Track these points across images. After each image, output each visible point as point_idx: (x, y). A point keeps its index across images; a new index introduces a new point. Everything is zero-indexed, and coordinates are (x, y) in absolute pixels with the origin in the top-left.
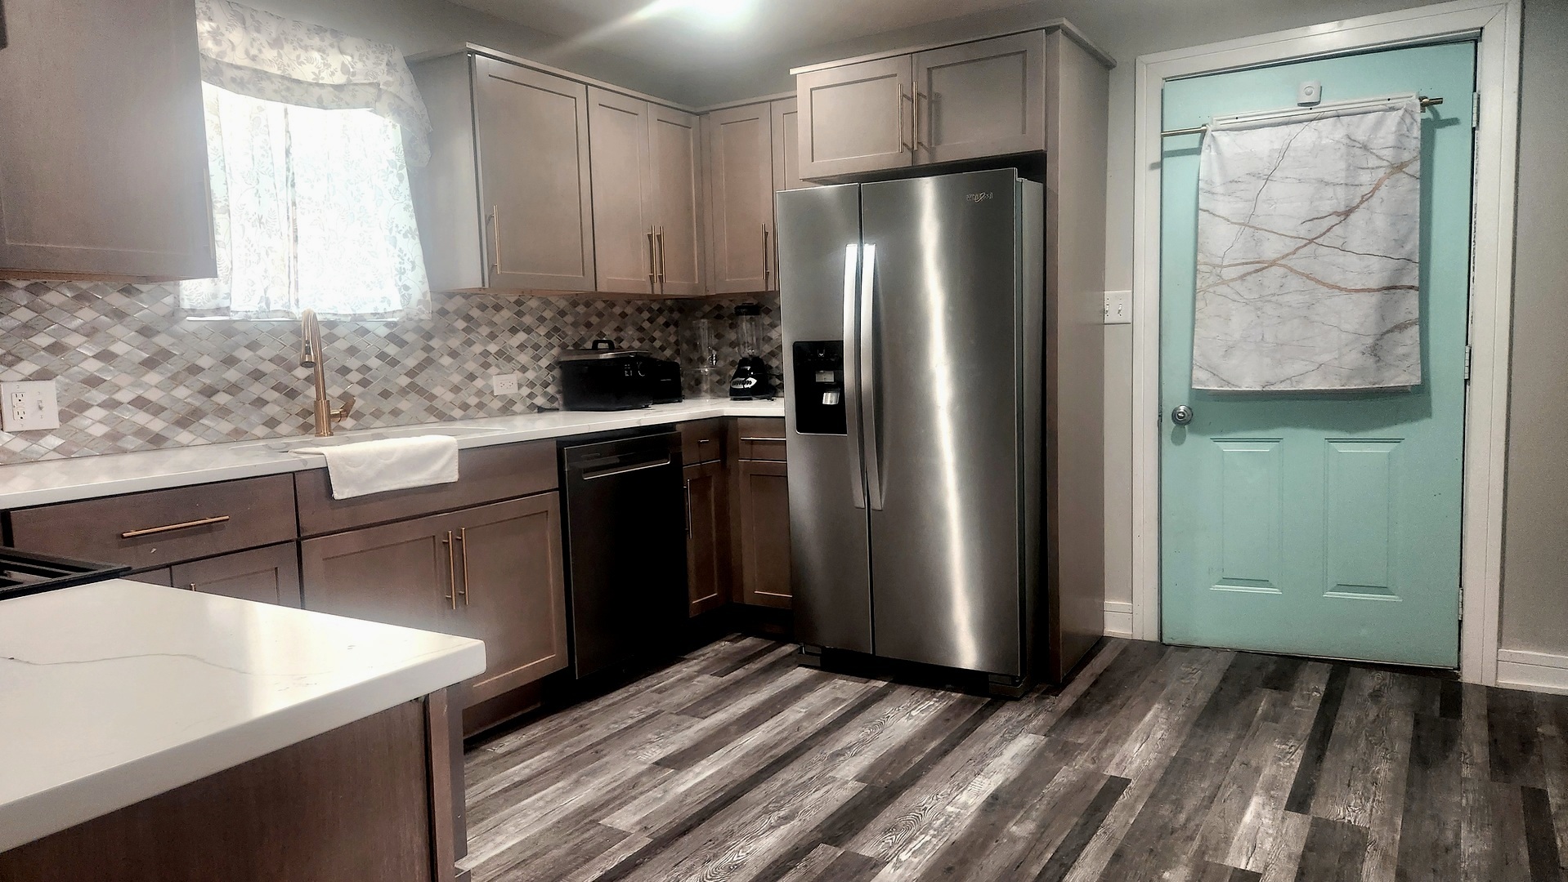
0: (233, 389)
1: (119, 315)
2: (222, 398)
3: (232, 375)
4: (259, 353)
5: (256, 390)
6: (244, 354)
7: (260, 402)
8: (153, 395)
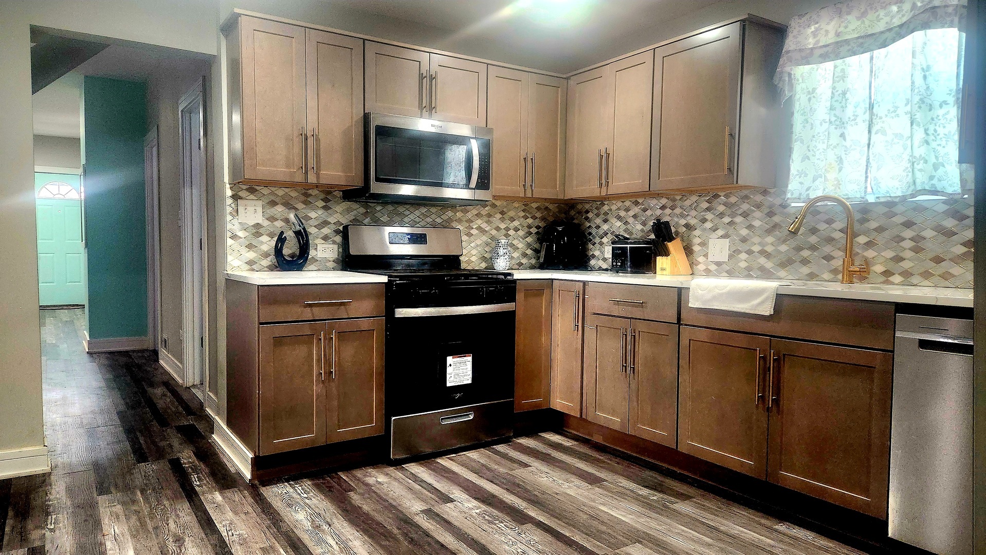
0: (813, 248)
1: (758, 206)
2: (806, 253)
3: (813, 239)
4: (834, 225)
5: (827, 249)
6: (822, 226)
7: (828, 258)
8: (769, 249)
